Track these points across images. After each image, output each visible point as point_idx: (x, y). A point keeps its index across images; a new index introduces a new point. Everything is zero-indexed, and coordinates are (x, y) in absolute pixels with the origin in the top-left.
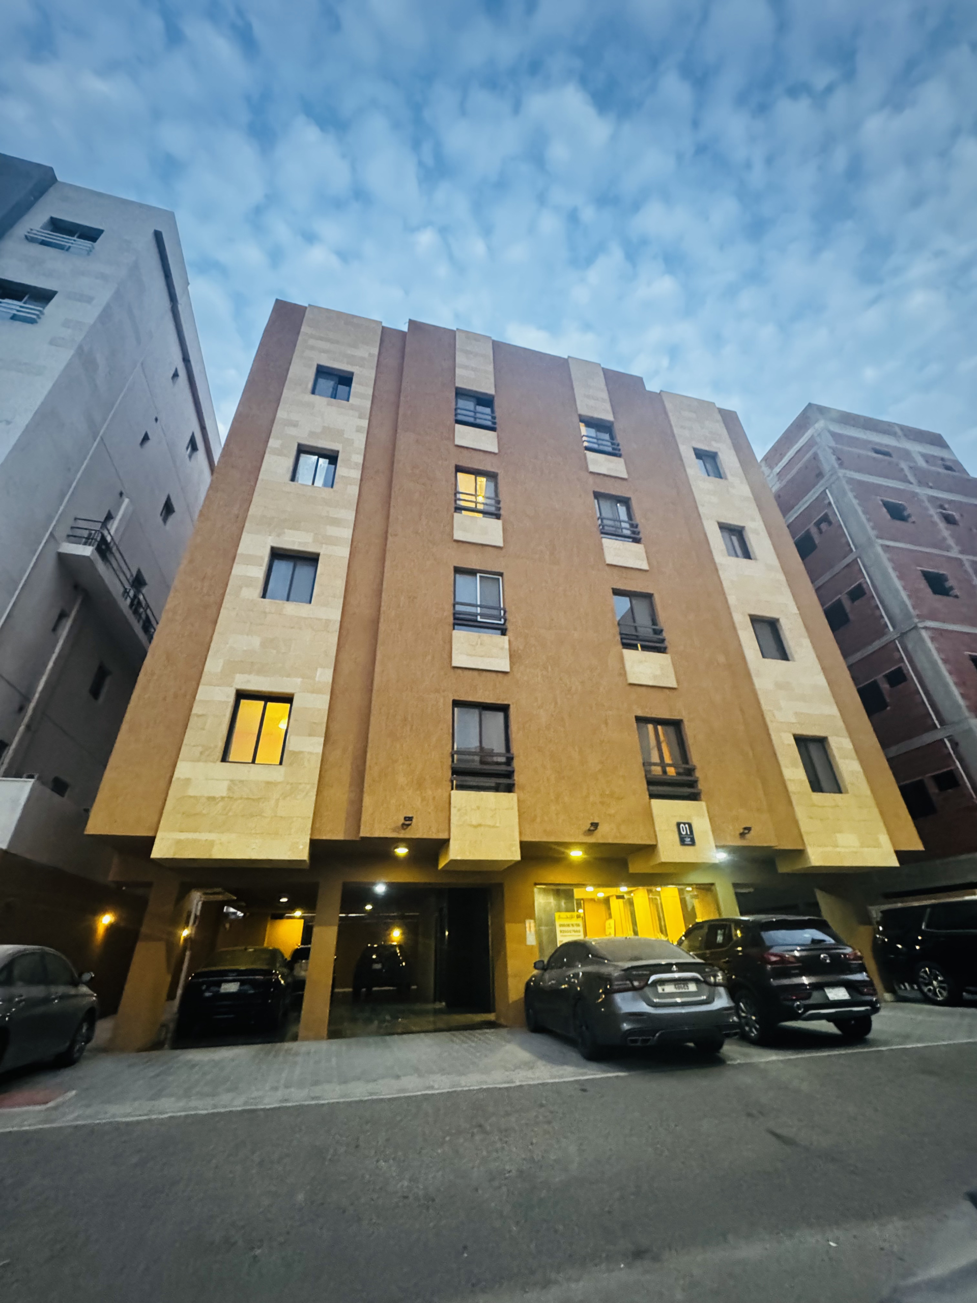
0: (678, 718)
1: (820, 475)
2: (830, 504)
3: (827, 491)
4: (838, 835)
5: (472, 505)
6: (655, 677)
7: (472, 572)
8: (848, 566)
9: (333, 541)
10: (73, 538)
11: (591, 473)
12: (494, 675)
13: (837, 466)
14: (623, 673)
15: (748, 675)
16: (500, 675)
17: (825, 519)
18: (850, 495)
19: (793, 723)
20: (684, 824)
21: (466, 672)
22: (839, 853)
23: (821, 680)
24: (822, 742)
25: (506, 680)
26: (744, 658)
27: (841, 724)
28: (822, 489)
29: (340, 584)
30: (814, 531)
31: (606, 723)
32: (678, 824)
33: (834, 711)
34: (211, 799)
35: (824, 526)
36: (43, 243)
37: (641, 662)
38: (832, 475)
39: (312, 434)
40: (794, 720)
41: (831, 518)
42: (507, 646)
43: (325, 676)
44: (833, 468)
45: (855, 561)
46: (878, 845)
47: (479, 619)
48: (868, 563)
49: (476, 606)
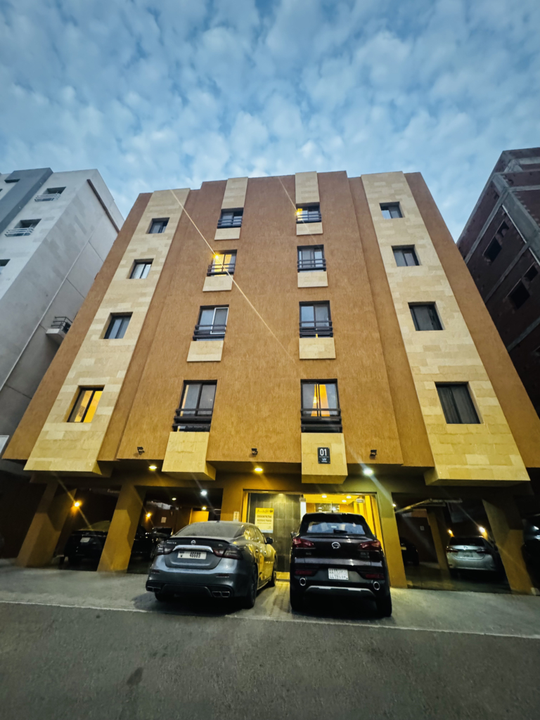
0: (333, 378)
1: (497, 196)
2: (506, 214)
3: (503, 206)
4: (467, 456)
5: (220, 270)
6: (320, 353)
7: (211, 308)
8: (523, 255)
9: (140, 305)
10: (53, 326)
11: (299, 236)
12: (211, 364)
13: (507, 186)
14: (297, 353)
15: (402, 344)
16: (215, 363)
17: (505, 226)
18: (519, 203)
19: (437, 374)
20: (324, 449)
21: (195, 364)
22: (468, 469)
23: (469, 341)
24: (464, 386)
25: (218, 366)
26: (400, 333)
27: (483, 371)
28: (500, 205)
29: (139, 326)
30: (498, 237)
31: (279, 386)
32: (319, 449)
33: (479, 362)
34: (55, 441)
35: (504, 232)
36: (44, 200)
37: (311, 345)
38: (504, 194)
39: (142, 254)
40: (438, 372)
41: (508, 224)
42: (222, 346)
43: (121, 375)
44: (504, 187)
45: (528, 249)
46: (509, 463)
47: (211, 333)
48: (536, 250)
49: (211, 326)
